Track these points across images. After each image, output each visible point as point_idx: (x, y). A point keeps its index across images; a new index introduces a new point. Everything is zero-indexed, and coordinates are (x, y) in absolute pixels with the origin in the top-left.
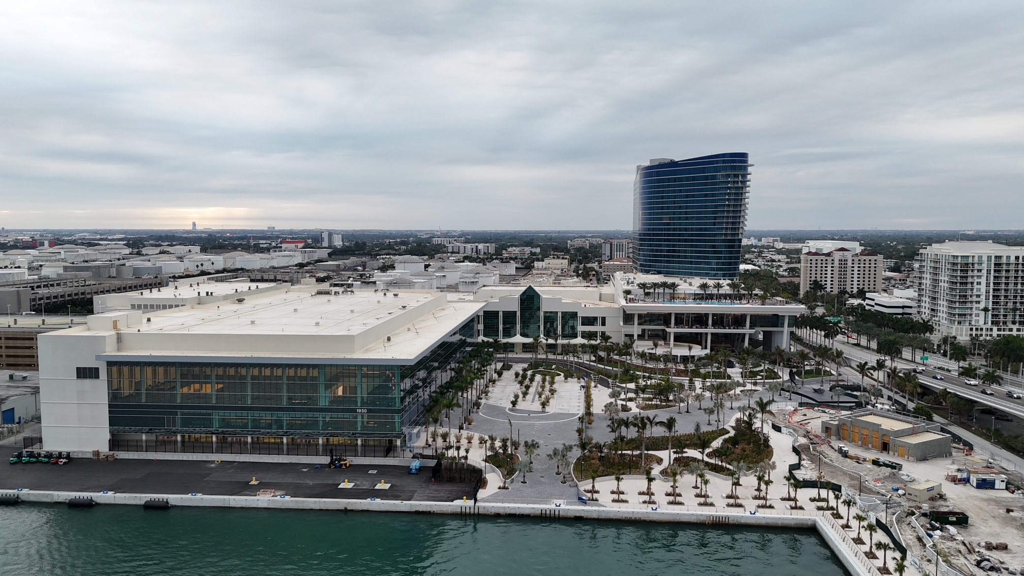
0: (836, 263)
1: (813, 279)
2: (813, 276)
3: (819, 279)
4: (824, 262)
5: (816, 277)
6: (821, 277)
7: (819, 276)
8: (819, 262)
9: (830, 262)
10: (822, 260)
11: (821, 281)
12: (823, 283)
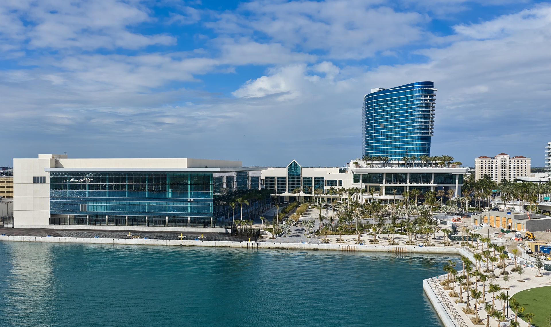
0: (499, 163)
1: (484, 173)
2: (484, 172)
3: (488, 174)
4: (490, 162)
5: (485, 173)
6: (489, 173)
7: (487, 172)
8: (487, 162)
9: (494, 162)
10: (489, 161)
11: (489, 175)
12: (490, 176)
